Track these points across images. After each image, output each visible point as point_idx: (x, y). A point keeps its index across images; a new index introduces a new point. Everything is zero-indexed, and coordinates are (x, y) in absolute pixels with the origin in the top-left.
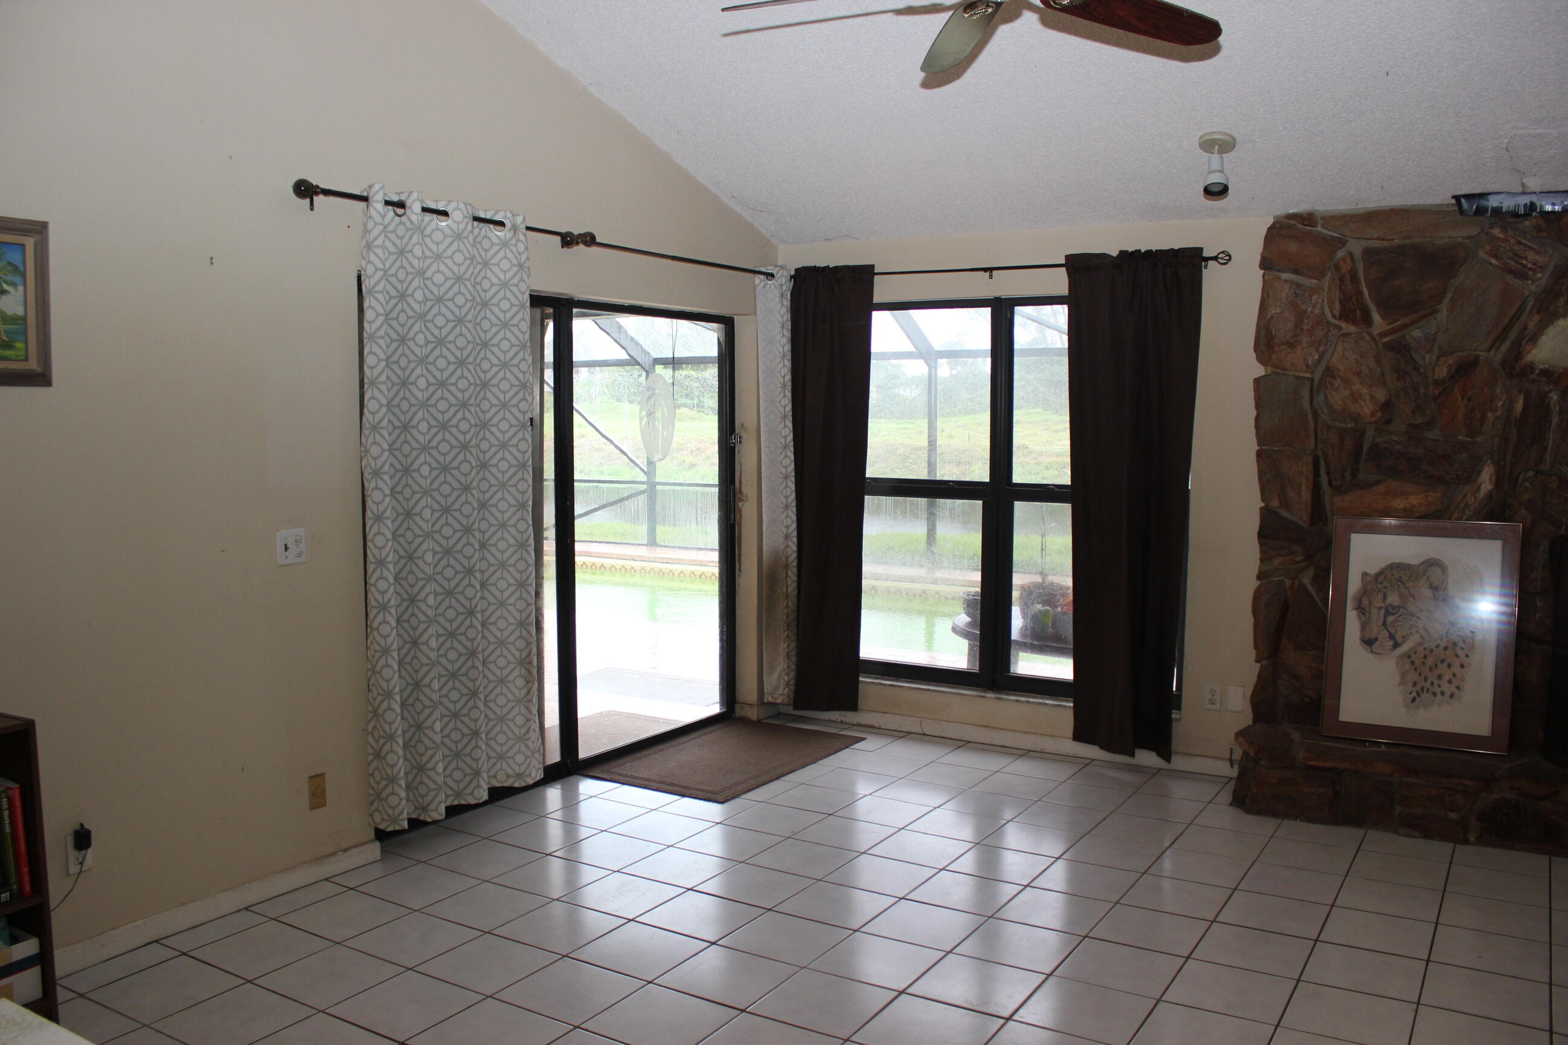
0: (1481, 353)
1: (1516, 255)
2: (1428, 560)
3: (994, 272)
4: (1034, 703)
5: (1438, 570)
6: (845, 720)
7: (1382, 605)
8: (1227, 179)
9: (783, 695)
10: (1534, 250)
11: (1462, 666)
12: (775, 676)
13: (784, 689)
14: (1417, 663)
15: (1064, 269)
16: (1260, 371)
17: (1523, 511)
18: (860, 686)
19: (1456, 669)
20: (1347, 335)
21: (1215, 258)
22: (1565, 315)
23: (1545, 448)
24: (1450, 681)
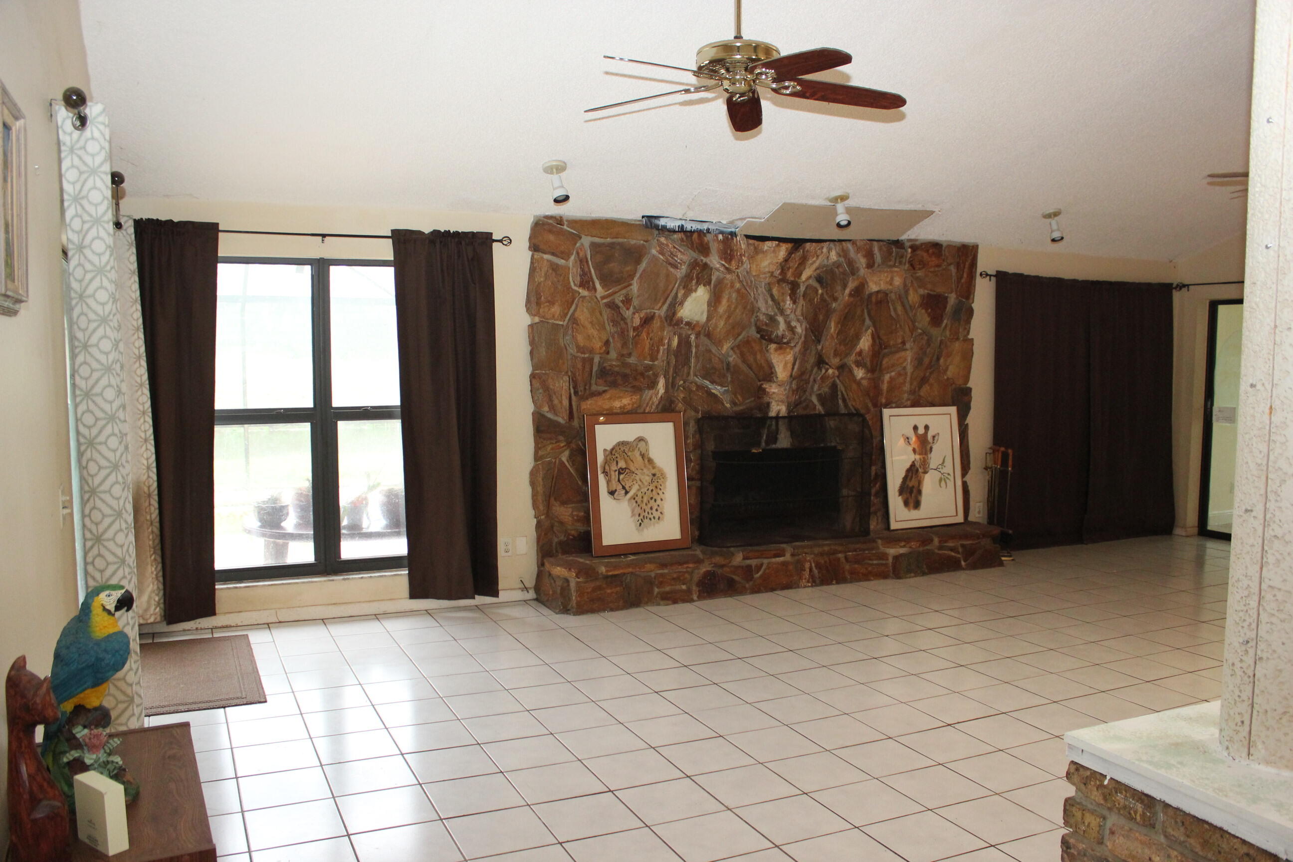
0: (656, 311)
1: (672, 254)
2: (638, 438)
3: (327, 238)
5: (643, 444)
7: (616, 468)
8: (572, 193)
9: (155, 614)
10: (681, 252)
11: (662, 500)
12: (145, 598)
13: (155, 609)
14: (639, 502)
15: (390, 240)
16: (530, 320)
18: (217, 592)
19: (659, 502)
20: (584, 297)
21: (500, 241)
22: (696, 290)
23: (690, 367)
24: (657, 510)
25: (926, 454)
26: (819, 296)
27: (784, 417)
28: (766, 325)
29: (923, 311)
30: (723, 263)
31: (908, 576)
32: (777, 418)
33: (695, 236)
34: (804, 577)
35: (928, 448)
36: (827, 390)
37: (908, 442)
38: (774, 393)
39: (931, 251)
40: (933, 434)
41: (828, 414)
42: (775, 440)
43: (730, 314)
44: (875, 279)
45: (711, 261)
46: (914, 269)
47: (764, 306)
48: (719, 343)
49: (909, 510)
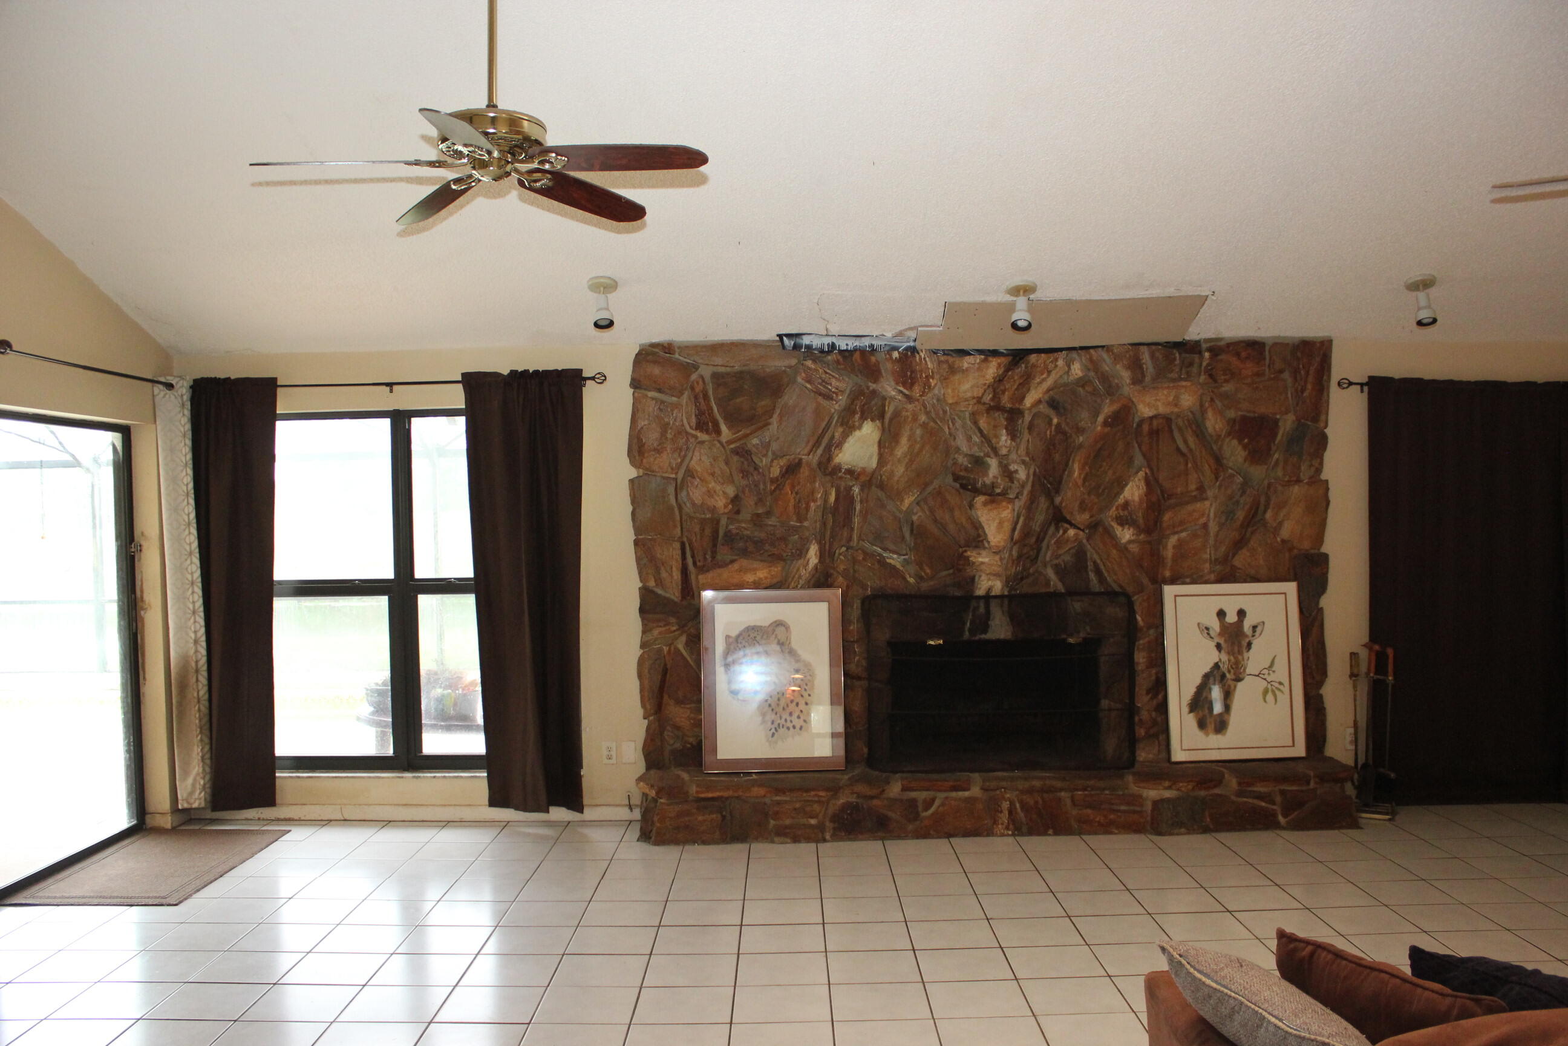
0: (803, 457)
1: (823, 381)
2: (775, 622)
3: (395, 388)
4: (450, 777)
5: (782, 629)
6: (262, 816)
8: (612, 315)
9: (200, 799)
10: (836, 378)
11: (806, 704)
12: (190, 780)
13: (200, 793)
14: (773, 704)
15: (460, 386)
16: (633, 473)
17: (841, 578)
18: (278, 781)
19: (802, 706)
20: (702, 442)
21: (593, 378)
22: (860, 428)
23: (852, 529)
24: (799, 717)
25: (1240, 652)
26: (1053, 427)
27: (996, 597)
28: (966, 469)
29: (1235, 442)
30: (901, 388)
31: (1176, 831)
32: (987, 598)
33: (857, 355)
34: (1000, 822)
35: (1244, 643)
36: (1069, 558)
37: (1208, 634)
38: (982, 563)
39: (1243, 354)
40: (1254, 623)
41: (1071, 593)
42: (985, 628)
43: (912, 457)
44: (1148, 399)
45: (883, 387)
46: (1215, 381)
47: (965, 445)
48: (899, 496)
49: (1207, 734)
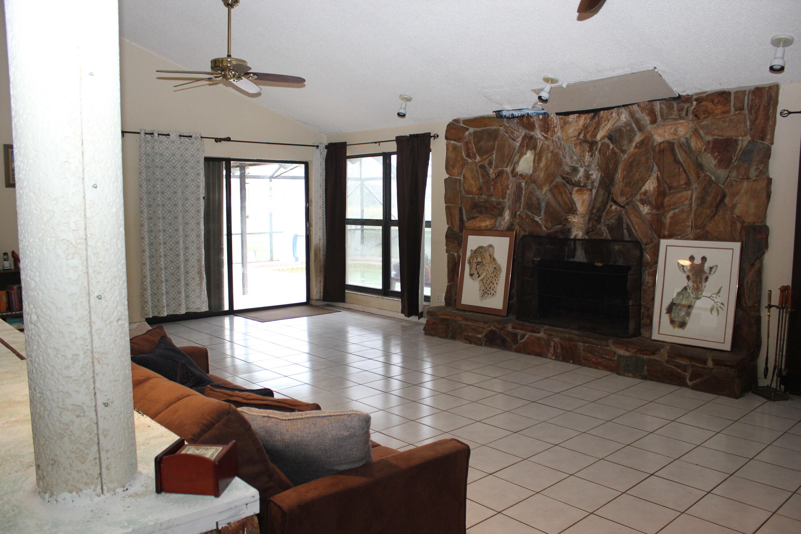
0: (505, 169)
1: (512, 132)
2: (489, 245)
3: (380, 143)
5: (491, 248)
7: (476, 261)
8: (400, 111)
10: (516, 130)
11: (497, 284)
14: (485, 283)
15: (395, 142)
16: (447, 176)
17: (517, 227)
19: (495, 285)
20: (469, 163)
21: (434, 136)
22: (526, 154)
23: (521, 203)
24: (493, 290)
25: (700, 282)
26: (610, 151)
27: (579, 240)
28: (568, 174)
29: (709, 155)
30: (543, 134)
32: (575, 240)
33: (525, 119)
34: (550, 352)
35: (704, 277)
36: (614, 221)
37: (683, 269)
38: (574, 222)
39: (716, 100)
41: (614, 241)
42: (574, 256)
43: (547, 167)
44: (660, 131)
45: (536, 134)
46: (698, 118)
47: (568, 162)
48: (540, 187)
49: (674, 327)
